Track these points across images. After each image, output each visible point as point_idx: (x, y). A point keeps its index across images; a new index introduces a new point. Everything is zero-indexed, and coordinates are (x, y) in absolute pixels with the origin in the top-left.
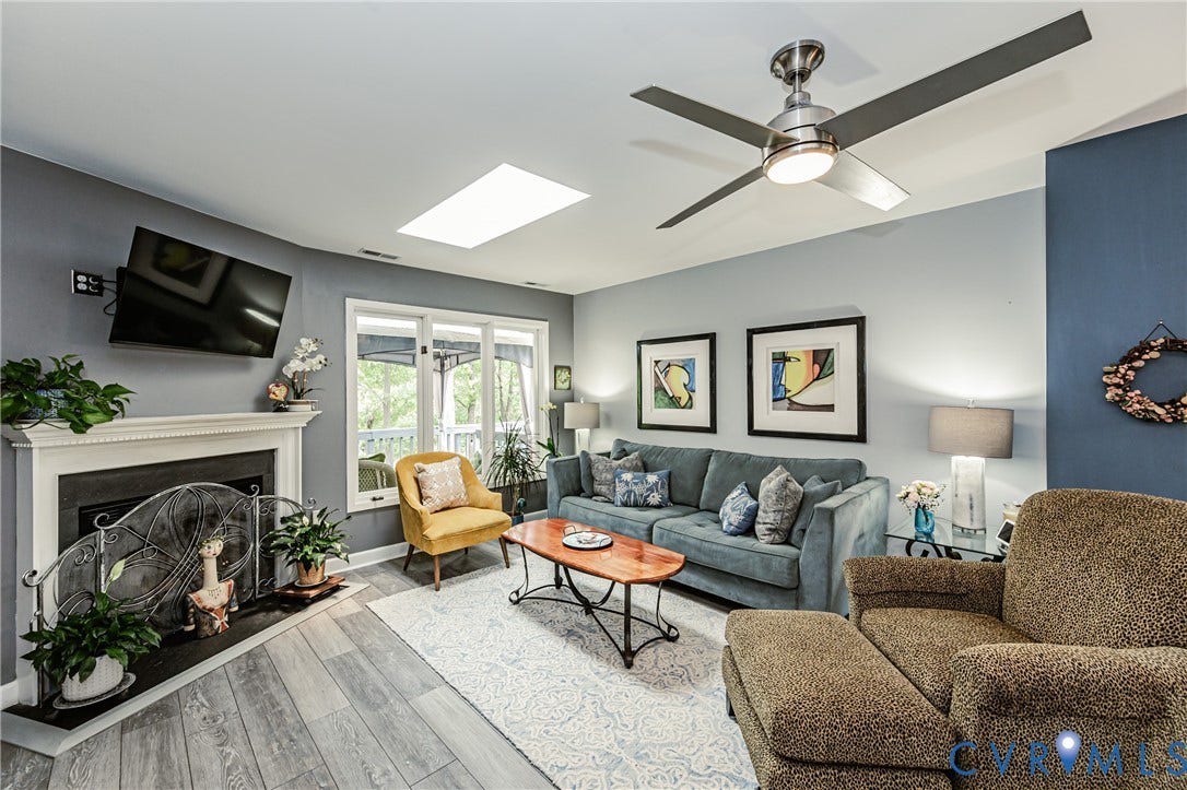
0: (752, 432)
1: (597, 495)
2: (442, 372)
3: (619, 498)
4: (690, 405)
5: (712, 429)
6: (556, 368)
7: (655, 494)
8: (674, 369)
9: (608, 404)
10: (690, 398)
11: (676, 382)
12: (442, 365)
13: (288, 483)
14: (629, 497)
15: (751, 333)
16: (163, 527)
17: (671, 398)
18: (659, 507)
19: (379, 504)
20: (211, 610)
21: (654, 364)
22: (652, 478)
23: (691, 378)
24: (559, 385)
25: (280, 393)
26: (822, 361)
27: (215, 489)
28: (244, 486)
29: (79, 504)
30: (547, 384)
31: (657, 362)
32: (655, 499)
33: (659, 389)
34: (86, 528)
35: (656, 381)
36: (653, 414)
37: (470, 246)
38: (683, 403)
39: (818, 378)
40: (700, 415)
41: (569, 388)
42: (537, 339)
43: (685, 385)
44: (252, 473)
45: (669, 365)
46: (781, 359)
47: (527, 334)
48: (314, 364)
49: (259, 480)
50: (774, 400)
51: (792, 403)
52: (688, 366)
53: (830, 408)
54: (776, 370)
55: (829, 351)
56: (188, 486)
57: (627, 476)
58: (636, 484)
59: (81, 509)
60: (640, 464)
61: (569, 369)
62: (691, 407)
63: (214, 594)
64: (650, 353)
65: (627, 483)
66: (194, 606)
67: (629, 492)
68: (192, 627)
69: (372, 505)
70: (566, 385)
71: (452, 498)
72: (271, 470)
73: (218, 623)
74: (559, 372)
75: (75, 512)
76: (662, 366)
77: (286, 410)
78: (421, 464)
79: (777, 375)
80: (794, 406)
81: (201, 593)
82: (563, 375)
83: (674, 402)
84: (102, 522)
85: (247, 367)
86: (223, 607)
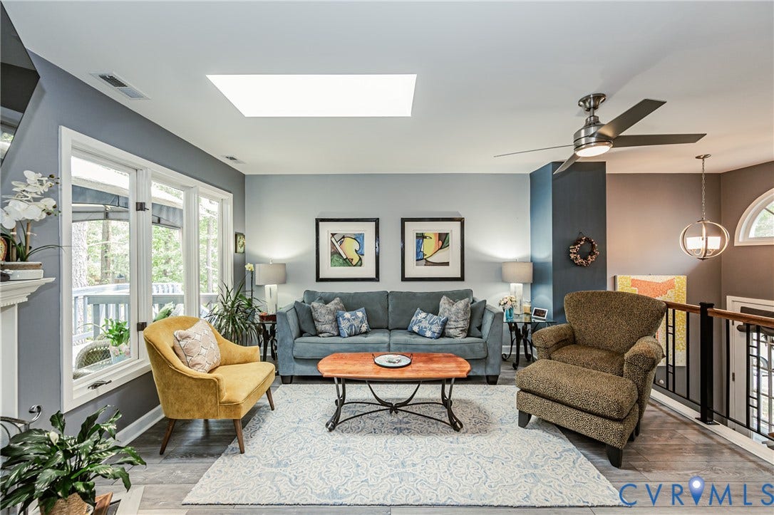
0: (404, 279)
1: (321, 333)
3: (345, 331)
4: (360, 264)
5: (377, 279)
6: (237, 235)
7: (363, 324)
8: (347, 240)
10: (360, 259)
11: (349, 249)
14: (351, 329)
15: (403, 221)
17: (344, 260)
18: (367, 332)
19: (102, 390)
21: (330, 236)
22: (360, 314)
23: (361, 246)
24: (239, 249)
26: (443, 239)
31: (333, 235)
32: (364, 328)
33: (335, 253)
35: (332, 248)
36: (328, 270)
38: (354, 263)
39: (441, 248)
40: (368, 270)
41: (244, 252)
43: (356, 250)
45: (344, 237)
46: (421, 237)
50: (417, 260)
51: (427, 261)
52: (359, 238)
53: (447, 264)
54: (418, 243)
55: (447, 234)
58: (353, 319)
61: (244, 235)
62: (361, 265)
64: (326, 229)
70: (243, 249)
74: (238, 238)
76: (337, 238)
77: (5, 278)
79: (419, 246)
80: (428, 263)
82: (240, 241)
83: (347, 262)
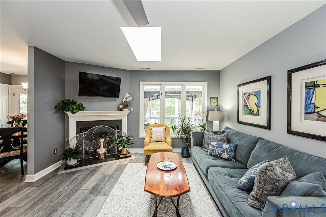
1: (205, 148)
3: (209, 151)
4: (258, 114)
5: (268, 127)
6: (211, 98)
7: (225, 154)
8: (251, 96)
9: (229, 112)
10: (258, 110)
11: (252, 102)
12: (193, 99)
13: (124, 129)
14: (213, 152)
15: (290, 72)
17: (250, 110)
18: (227, 160)
20: (100, 154)
21: (243, 94)
22: (226, 146)
23: (259, 101)
24: (212, 104)
25: (121, 106)
27: (107, 127)
28: (114, 128)
29: (80, 127)
30: (207, 104)
31: (245, 94)
32: (225, 156)
33: (246, 106)
34: (81, 132)
35: (244, 103)
36: (244, 118)
38: (255, 113)
40: (262, 120)
41: (217, 105)
42: (204, 88)
43: (256, 104)
44: (116, 125)
45: (249, 95)
46: (311, 87)
47: (200, 86)
48: (130, 99)
49: (117, 127)
50: (306, 113)
51: (320, 115)
52: (257, 94)
54: (308, 93)
56: (101, 126)
57: (214, 143)
58: (217, 147)
59: (80, 128)
60: (225, 138)
61: (217, 98)
62: (258, 115)
63: (102, 151)
64: (243, 89)
65: (213, 146)
66: (97, 152)
67: (213, 150)
68: (97, 157)
70: (216, 104)
72: (121, 124)
73: (102, 157)
74: (212, 99)
75: (79, 129)
76: (246, 95)
77: (123, 110)
78: (152, 127)
79: (309, 97)
80: (322, 118)
81: (99, 150)
82: (215, 101)
83: (251, 112)
84: (84, 131)
85: (115, 100)
86: (103, 154)
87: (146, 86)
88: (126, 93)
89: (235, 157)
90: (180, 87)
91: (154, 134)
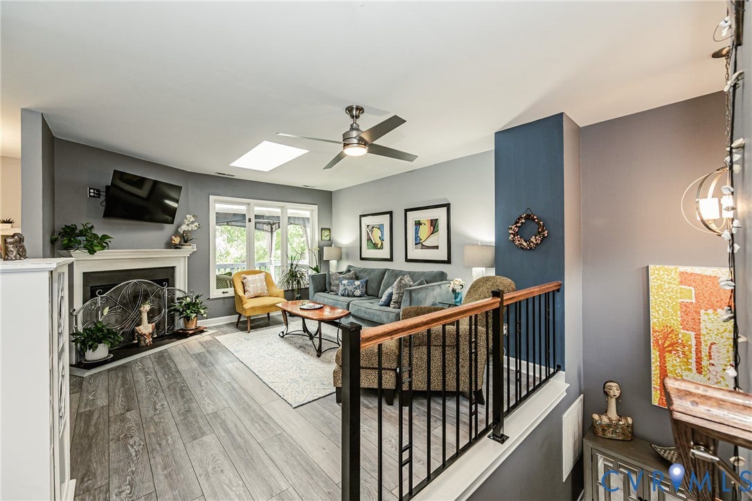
0: (407, 260)
1: (332, 291)
2: (272, 232)
3: (340, 292)
4: (382, 248)
5: (391, 259)
6: (322, 229)
7: (358, 290)
8: (375, 229)
9: (348, 248)
10: (382, 244)
11: (376, 235)
12: (272, 229)
13: (181, 283)
14: (345, 292)
15: (406, 211)
16: (124, 298)
17: (374, 244)
18: (360, 296)
19: (226, 295)
20: (145, 335)
21: (366, 227)
22: (357, 283)
23: (382, 234)
24: (324, 238)
25: (177, 240)
26: (434, 223)
27: (147, 283)
28: (160, 282)
29: (91, 285)
30: (317, 238)
31: (368, 226)
32: (358, 293)
33: (369, 239)
34: (93, 295)
35: (368, 236)
36: (368, 253)
37: (267, 170)
38: (379, 247)
39: (432, 233)
40: (385, 253)
41: (330, 240)
42: (312, 215)
43: (380, 238)
44: (165, 277)
45: (373, 228)
46: (418, 224)
47: (307, 211)
48: (194, 227)
49: (167, 280)
50: (416, 244)
51: (423, 245)
52: (381, 227)
53: (437, 247)
54: (416, 229)
55: (437, 220)
56: (135, 281)
57: (345, 282)
58: (349, 285)
59: (91, 287)
60: (354, 276)
61: (329, 230)
63: (146, 328)
64: (365, 221)
65: (344, 285)
66: (137, 332)
67: (345, 289)
68: (136, 342)
69: (223, 296)
70: (328, 238)
71: (259, 292)
72: (173, 276)
73: (147, 341)
74: (323, 231)
75: (89, 289)
76: (370, 228)
77: (180, 248)
78: (245, 275)
79: (417, 232)
80: (424, 247)
81: (140, 327)
82: (326, 233)
83: (375, 246)
84: (99, 293)
85: (162, 229)
86: (150, 334)
87: (220, 204)
88: (188, 216)
89: (366, 293)
90: (279, 210)
91: (251, 286)
